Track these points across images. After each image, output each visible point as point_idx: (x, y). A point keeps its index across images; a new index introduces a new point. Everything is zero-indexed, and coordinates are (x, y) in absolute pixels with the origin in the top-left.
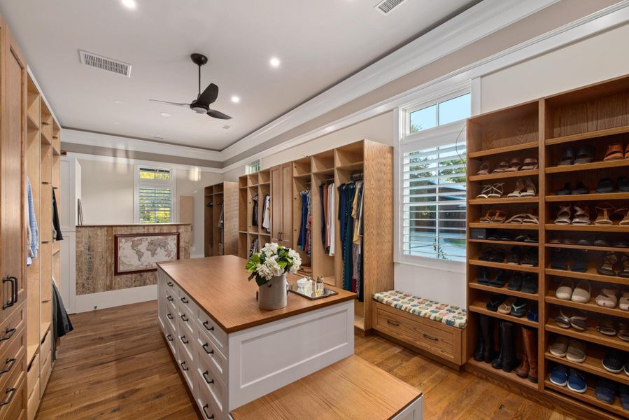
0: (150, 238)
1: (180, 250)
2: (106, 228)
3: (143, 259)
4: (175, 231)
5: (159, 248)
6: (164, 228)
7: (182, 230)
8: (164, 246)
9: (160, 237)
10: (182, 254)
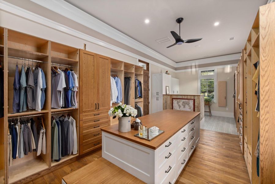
0: (183, 100)
1: (195, 107)
2: (170, 96)
3: (180, 108)
4: (193, 98)
5: (186, 105)
6: (189, 96)
7: (196, 98)
8: (188, 104)
9: (187, 100)
10: (196, 109)
